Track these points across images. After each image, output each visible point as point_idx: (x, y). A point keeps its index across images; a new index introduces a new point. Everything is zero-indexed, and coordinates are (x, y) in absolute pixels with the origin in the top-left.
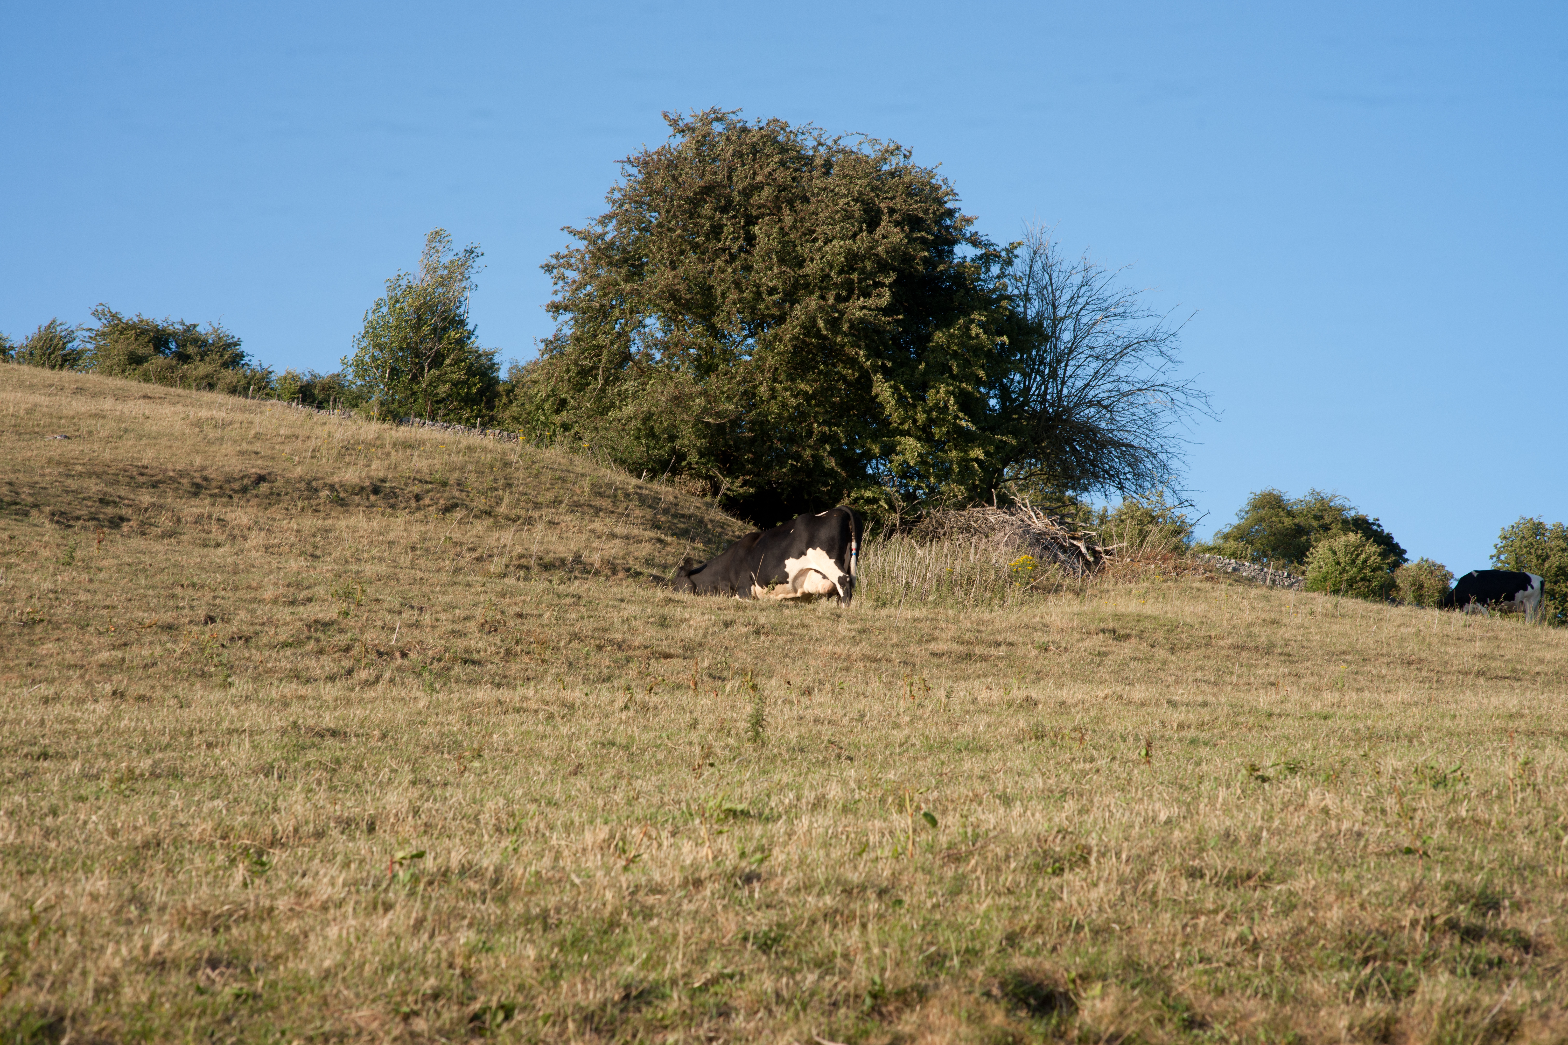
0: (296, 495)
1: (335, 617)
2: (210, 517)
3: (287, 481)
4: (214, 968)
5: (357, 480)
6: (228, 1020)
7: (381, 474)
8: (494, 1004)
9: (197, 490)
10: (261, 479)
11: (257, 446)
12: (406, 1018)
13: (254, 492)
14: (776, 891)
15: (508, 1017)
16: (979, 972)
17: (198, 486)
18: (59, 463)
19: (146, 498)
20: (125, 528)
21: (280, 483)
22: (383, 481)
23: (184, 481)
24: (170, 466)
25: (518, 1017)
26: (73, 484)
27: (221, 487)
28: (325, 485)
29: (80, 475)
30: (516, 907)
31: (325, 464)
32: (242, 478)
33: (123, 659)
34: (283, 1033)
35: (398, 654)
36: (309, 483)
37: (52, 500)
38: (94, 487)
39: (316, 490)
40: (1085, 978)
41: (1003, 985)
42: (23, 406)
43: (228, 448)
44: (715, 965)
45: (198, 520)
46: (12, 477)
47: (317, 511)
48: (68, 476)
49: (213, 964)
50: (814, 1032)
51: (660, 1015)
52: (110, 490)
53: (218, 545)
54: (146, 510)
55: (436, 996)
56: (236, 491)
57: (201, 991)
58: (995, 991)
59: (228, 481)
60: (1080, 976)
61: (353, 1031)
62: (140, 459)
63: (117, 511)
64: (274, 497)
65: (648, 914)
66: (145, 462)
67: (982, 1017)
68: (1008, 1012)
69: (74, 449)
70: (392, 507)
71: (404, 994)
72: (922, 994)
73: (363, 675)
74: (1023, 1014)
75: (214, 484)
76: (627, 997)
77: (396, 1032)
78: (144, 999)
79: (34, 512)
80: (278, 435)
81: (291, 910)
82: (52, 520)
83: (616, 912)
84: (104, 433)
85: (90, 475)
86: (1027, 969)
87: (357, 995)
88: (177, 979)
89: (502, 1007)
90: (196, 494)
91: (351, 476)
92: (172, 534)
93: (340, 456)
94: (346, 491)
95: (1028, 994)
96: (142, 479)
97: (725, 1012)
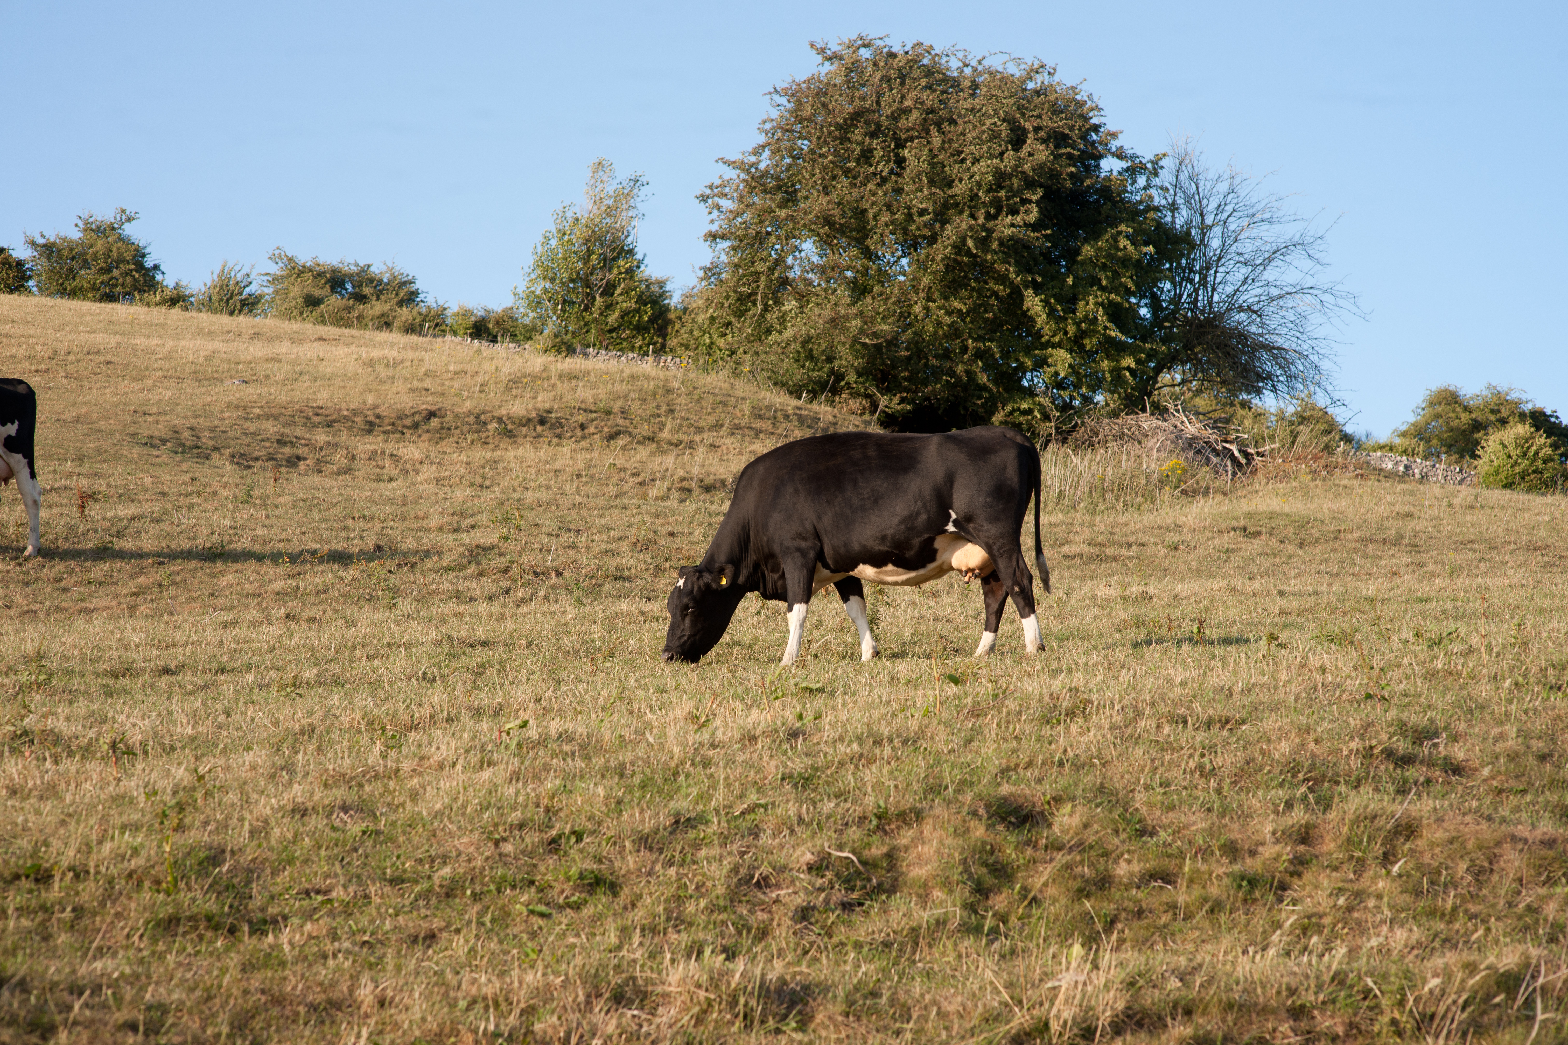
0: (465, 429)
1: (496, 541)
2: (383, 453)
3: (457, 416)
4: (346, 813)
5: (523, 412)
6: (356, 850)
7: (547, 406)
8: (567, 831)
9: (370, 428)
10: (432, 414)
11: (428, 383)
12: (497, 843)
13: (425, 427)
14: (818, 743)
15: (579, 839)
16: (968, 797)
17: (371, 424)
18: (237, 407)
19: (321, 437)
20: (302, 466)
21: (450, 417)
22: (549, 412)
23: (357, 419)
24: (344, 406)
25: (587, 839)
26: (251, 427)
27: (393, 424)
28: (493, 417)
29: (258, 417)
30: (598, 762)
31: (493, 397)
32: (413, 414)
33: (298, 587)
34: (398, 857)
35: (553, 574)
36: (477, 417)
37: (232, 443)
38: (271, 428)
39: (485, 423)
40: (1058, 800)
41: (988, 806)
42: (202, 354)
43: (400, 386)
44: (753, 797)
45: (372, 456)
46: (193, 422)
47: (486, 443)
48: (247, 419)
49: (345, 809)
50: (826, 845)
51: (702, 835)
52: (287, 431)
53: (391, 479)
54: (321, 449)
55: (521, 826)
56: (408, 428)
57: (334, 829)
58: (981, 811)
59: (400, 418)
60: (1054, 799)
61: (454, 854)
62: (315, 400)
63: (294, 451)
64: (444, 432)
65: (706, 763)
66: (320, 403)
67: (967, 830)
68: (989, 827)
69: (252, 392)
70: (559, 436)
71: (496, 825)
72: (919, 815)
73: (520, 593)
74: (1001, 828)
75: (387, 421)
76: (677, 822)
77: (488, 854)
78: (290, 836)
79: (215, 455)
80: (448, 371)
81: (414, 770)
82: (232, 463)
83: (682, 763)
84: (280, 377)
85: (267, 417)
86: (1012, 794)
87: (459, 828)
88: (315, 822)
89: (574, 833)
90: (369, 432)
91: (518, 408)
92: (347, 471)
93: (508, 389)
94: (513, 423)
95: (1010, 814)
96: (317, 419)
97: (755, 832)
